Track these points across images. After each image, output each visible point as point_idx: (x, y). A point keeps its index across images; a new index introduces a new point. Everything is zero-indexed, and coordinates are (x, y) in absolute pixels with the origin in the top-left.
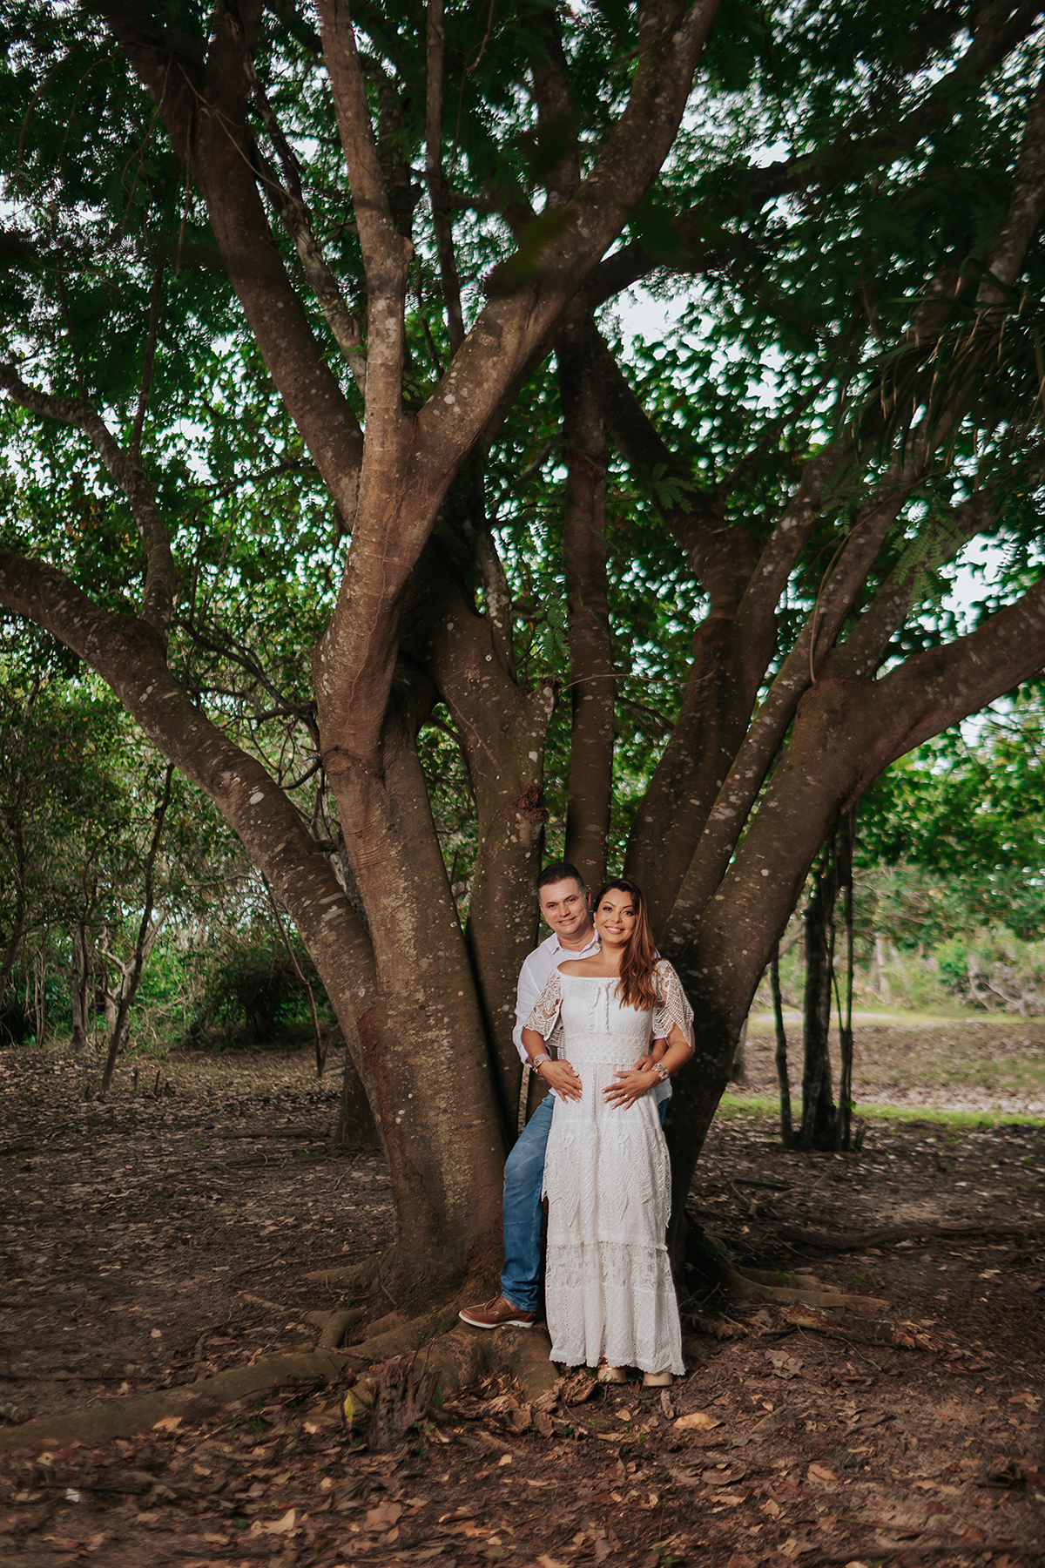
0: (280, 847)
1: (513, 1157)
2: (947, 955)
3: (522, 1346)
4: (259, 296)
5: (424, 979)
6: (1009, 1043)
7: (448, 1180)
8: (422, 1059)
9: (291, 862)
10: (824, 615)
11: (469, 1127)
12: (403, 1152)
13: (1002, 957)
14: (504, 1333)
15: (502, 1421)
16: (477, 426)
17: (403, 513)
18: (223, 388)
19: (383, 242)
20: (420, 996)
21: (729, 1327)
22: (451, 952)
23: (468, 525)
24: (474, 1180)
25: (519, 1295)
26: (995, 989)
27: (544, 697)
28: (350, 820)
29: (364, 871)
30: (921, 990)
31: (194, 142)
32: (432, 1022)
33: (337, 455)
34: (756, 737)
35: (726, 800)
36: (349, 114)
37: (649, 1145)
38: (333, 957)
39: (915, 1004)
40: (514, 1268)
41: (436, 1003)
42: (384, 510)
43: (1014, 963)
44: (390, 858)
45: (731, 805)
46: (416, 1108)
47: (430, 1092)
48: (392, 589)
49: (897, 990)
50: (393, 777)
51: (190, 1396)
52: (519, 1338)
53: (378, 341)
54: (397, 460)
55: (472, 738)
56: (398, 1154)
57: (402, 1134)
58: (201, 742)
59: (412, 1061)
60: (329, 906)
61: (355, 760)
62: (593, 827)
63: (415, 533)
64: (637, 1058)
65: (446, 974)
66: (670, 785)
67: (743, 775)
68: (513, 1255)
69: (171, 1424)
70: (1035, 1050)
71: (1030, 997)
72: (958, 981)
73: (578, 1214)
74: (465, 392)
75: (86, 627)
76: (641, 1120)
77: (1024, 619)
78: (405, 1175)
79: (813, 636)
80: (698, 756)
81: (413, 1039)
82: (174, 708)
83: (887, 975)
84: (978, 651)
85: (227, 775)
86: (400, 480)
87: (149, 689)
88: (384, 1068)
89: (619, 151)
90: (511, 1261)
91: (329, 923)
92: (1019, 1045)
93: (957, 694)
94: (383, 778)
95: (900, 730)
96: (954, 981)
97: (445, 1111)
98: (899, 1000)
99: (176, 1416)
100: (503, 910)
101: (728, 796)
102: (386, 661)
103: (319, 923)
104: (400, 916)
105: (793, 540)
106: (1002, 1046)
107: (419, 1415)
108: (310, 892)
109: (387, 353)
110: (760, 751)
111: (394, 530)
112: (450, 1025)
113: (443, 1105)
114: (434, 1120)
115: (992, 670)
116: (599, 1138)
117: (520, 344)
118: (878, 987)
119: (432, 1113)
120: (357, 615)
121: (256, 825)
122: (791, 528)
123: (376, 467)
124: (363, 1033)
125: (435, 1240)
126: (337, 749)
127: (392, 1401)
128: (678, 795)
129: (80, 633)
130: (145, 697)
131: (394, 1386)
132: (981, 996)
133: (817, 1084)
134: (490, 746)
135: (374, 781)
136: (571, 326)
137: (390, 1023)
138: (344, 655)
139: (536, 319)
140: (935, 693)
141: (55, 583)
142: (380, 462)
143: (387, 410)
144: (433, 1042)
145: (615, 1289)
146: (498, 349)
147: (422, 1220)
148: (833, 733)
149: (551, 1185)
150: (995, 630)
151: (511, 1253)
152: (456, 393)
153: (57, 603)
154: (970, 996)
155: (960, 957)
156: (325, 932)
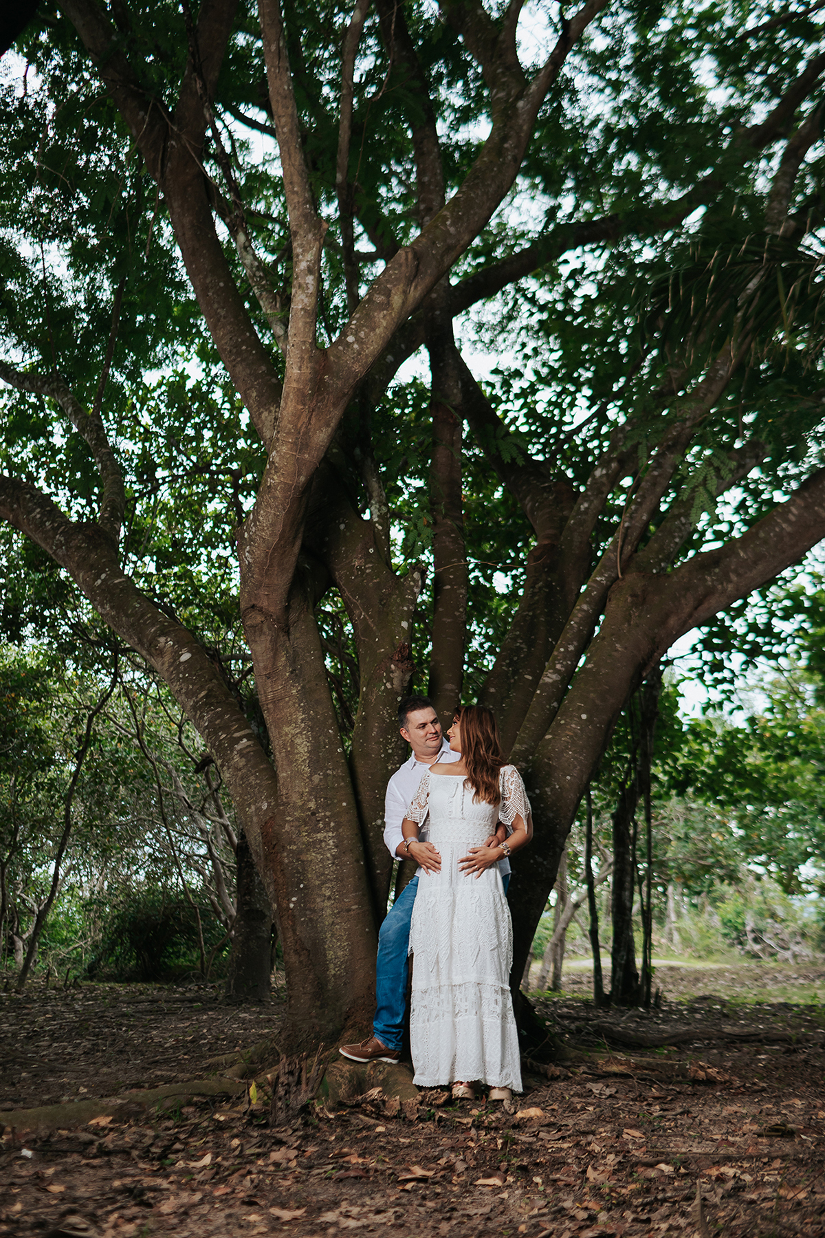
0: (203, 694)
1: (385, 924)
2: (727, 912)
3: (389, 1074)
4: (206, 277)
5: (315, 792)
6: (780, 977)
7: (330, 954)
8: (312, 856)
9: (212, 704)
10: (628, 528)
11: (349, 910)
12: (294, 931)
13: (773, 915)
14: (375, 1066)
15: (377, 1106)
16: (370, 359)
17: (313, 421)
18: (151, 413)
19: (306, 221)
20: (312, 805)
21: (555, 1070)
22: (337, 771)
23: (358, 451)
24: (351, 954)
25: (388, 1036)
26: (768, 942)
27: (414, 580)
28: (262, 664)
29: (270, 706)
30: (707, 942)
31: (163, 165)
32: (321, 825)
33: (260, 395)
34: (577, 620)
35: (553, 667)
36: (285, 130)
37: (495, 906)
38: (242, 779)
39: (703, 953)
40: (385, 1015)
41: (325, 810)
42: (299, 418)
43: (783, 921)
44: (291, 696)
45: (557, 671)
46: (306, 896)
47: (317, 883)
48: (302, 479)
49: (687, 942)
50: (295, 634)
51: (119, 1101)
52: (388, 1069)
53: (300, 292)
54: (311, 380)
55: (357, 612)
56: (290, 934)
57: (294, 916)
58: (143, 615)
59: (304, 857)
60: (241, 738)
61: (267, 615)
62: (449, 686)
63: (321, 436)
64: (486, 838)
65: (333, 788)
66: (509, 665)
67: (566, 649)
68: (384, 1004)
69: (104, 1121)
70: (801, 981)
71: (796, 949)
72: (736, 933)
73: (437, 962)
74: (362, 334)
75: (55, 530)
76: (490, 885)
77: (778, 524)
78: (296, 951)
79: (620, 544)
80: (530, 644)
81: (305, 839)
82: (122, 590)
83: (678, 930)
84: (744, 548)
85: (162, 640)
86: (312, 395)
87: (103, 576)
88: (281, 863)
89: (477, 177)
90: (382, 1008)
91: (240, 752)
92: (788, 978)
93: (730, 581)
94: (288, 633)
95: (687, 610)
96: (734, 935)
97: (329, 898)
98: (689, 950)
99: (108, 1115)
100: (379, 743)
101: (555, 665)
102: (295, 538)
103: (232, 751)
104: (298, 741)
105: (603, 484)
106: (775, 979)
107: (310, 1095)
108: (225, 728)
109: (306, 300)
110: (580, 630)
111: (306, 433)
112: (335, 829)
113: (328, 893)
114: (321, 905)
115: (755, 563)
116: (454, 901)
117: (404, 303)
118: (671, 940)
119: (318, 900)
120: (275, 498)
121: (184, 677)
122: (602, 476)
123: (294, 385)
124: (265, 835)
125: (318, 1003)
126: (253, 606)
127: (288, 1085)
128: (515, 672)
129: (51, 533)
130: (99, 582)
131: (291, 1073)
132: (757, 947)
133: (623, 953)
134: (371, 617)
135: (281, 634)
136: (438, 312)
137: (287, 827)
138: (263, 530)
139: (416, 287)
140: (713, 581)
141: (32, 495)
142: (298, 381)
143: (304, 342)
144: (321, 841)
145: (467, 1021)
146: (387, 305)
147: (309, 988)
148: (635, 612)
149: (416, 942)
150: (757, 533)
151: (382, 1002)
152: (356, 335)
153: (33, 510)
154: (748, 948)
155: (738, 914)
156: (237, 759)
